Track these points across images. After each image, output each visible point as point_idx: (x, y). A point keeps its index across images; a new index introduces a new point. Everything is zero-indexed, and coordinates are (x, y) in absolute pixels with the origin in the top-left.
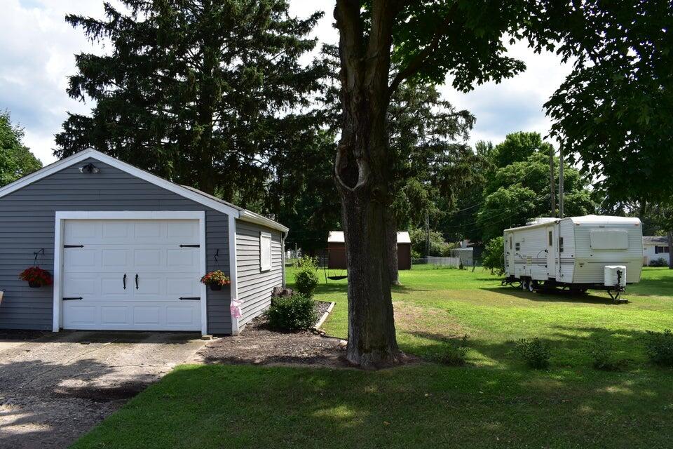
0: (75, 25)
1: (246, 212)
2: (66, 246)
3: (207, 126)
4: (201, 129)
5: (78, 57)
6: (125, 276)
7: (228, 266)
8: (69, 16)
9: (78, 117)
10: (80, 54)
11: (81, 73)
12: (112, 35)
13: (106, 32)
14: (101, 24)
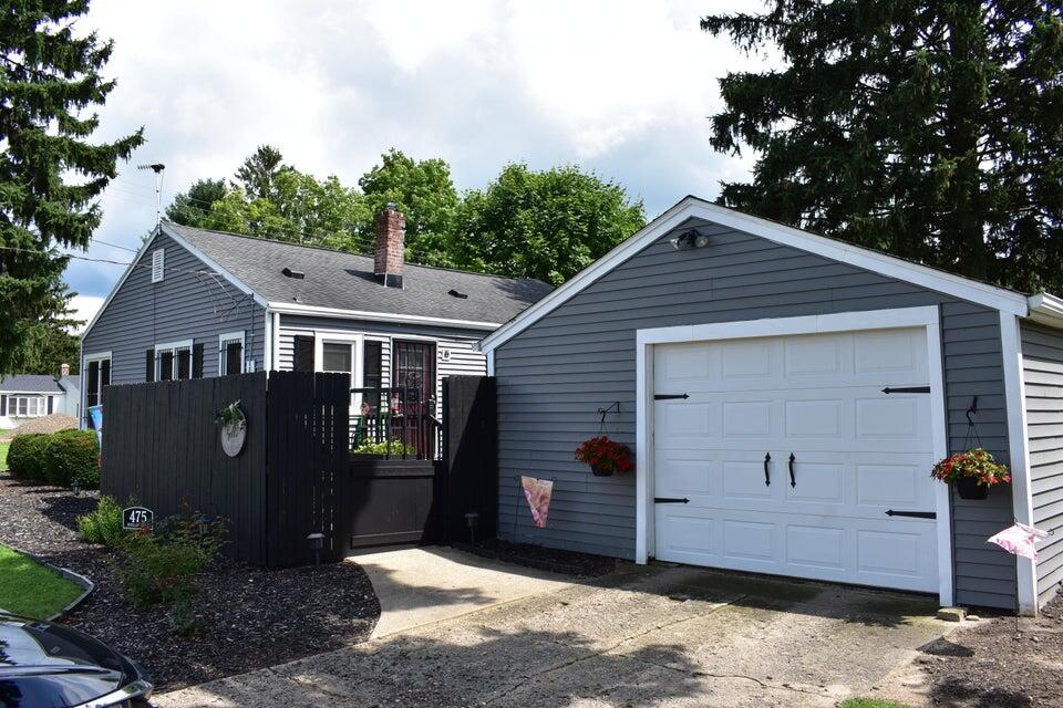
0: (716, 32)
1: (1045, 300)
2: (658, 397)
3: (962, 159)
4: (950, 166)
5: (723, 81)
6: (768, 457)
7: (1005, 437)
8: (706, 20)
9: (737, 186)
10: (725, 77)
11: (729, 107)
12: (778, 35)
13: (767, 31)
14: (757, 21)
